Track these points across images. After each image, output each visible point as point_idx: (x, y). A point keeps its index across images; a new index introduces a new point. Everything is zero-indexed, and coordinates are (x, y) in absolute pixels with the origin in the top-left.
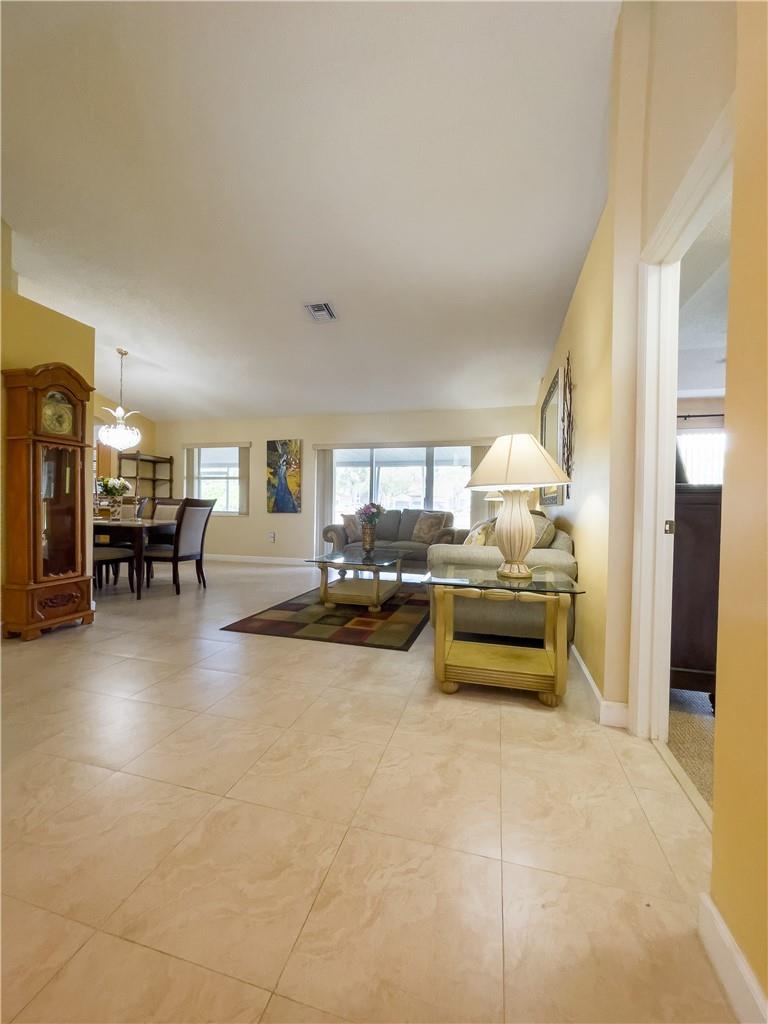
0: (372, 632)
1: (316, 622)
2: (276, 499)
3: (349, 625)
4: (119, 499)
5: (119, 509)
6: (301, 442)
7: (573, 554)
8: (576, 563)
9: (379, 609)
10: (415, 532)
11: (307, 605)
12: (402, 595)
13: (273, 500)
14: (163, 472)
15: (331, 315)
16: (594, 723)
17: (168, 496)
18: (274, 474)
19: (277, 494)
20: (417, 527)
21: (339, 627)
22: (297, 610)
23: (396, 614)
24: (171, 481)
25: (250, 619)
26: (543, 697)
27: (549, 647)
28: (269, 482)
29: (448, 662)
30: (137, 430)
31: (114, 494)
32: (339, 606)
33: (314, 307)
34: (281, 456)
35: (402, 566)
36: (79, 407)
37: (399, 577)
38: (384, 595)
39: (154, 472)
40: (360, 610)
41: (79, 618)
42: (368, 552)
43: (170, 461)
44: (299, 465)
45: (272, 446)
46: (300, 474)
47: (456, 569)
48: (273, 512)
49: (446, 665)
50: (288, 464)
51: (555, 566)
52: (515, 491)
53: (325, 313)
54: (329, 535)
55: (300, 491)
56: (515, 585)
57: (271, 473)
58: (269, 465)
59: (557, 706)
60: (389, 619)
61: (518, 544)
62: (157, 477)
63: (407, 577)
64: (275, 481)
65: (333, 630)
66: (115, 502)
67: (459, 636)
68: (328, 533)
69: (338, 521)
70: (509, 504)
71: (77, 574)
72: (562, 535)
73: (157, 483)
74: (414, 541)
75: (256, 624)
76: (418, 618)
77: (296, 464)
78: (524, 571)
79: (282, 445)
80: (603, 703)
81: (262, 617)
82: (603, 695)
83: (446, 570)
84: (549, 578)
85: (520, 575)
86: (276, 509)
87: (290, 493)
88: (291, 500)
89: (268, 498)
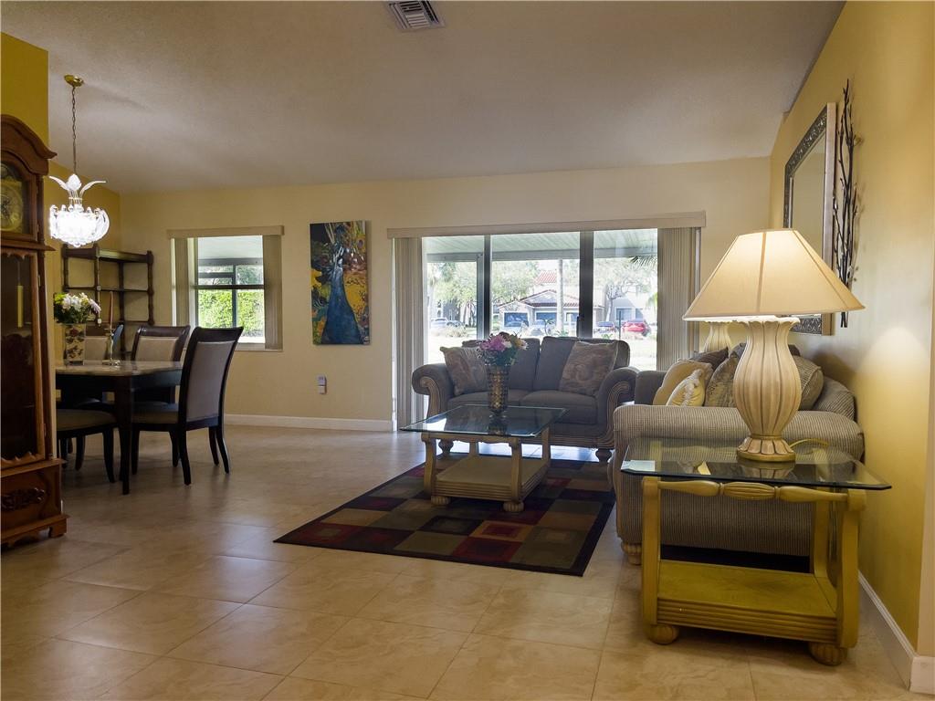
0: (518, 544)
1: (423, 529)
2: (327, 323)
3: (477, 533)
4: (81, 328)
5: (81, 346)
6: (367, 225)
7: (855, 419)
8: (862, 434)
9: (521, 506)
10: (565, 375)
11: (402, 501)
12: (551, 482)
13: (322, 323)
14: (136, 281)
15: (432, 16)
16: (902, 690)
17: (147, 319)
18: (324, 279)
19: (329, 313)
20: (568, 366)
21: (464, 537)
22: (389, 509)
23: (547, 513)
24: (150, 292)
25: (316, 524)
26: (818, 651)
27: (820, 571)
28: (315, 294)
29: (663, 595)
30: (103, 212)
31: (73, 321)
32: (454, 502)
33: (403, 5)
34: (333, 252)
35: (551, 433)
36: (34, 187)
37: (547, 451)
38: (528, 481)
39: (121, 278)
40: (489, 507)
41: (44, 528)
42: (498, 413)
43: (148, 259)
44: (365, 264)
45: (318, 232)
46: (366, 279)
47: (663, 445)
48: (324, 342)
49: (659, 599)
50: (347, 262)
51: (827, 440)
52: (768, 323)
53: (422, 14)
54: (423, 382)
55: (367, 309)
56: (768, 475)
57: (318, 279)
58: (315, 265)
59: (839, 664)
60: (541, 523)
61: (773, 410)
62: (128, 286)
63: (559, 452)
64: (325, 292)
65: (455, 542)
66: (74, 333)
67: (672, 551)
68: (422, 378)
69: (434, 357)
70: (759, 344)
71: (39, 457)
72: (837, 388)
73: (127, 297)
74: (564, 390)
75: (327, 533)
76: (586, 521)
77: (360, 262)
78: (784, 450)
79: (335, 231)
80: (917, 659)
81: (334, 520)
82: (916, 649)
83: (648, 447)
84: (820, 458)
85: (777, 458)
86: (328, 339)
87: (351, 312)
88: (353, 322)
89: (314, 320)
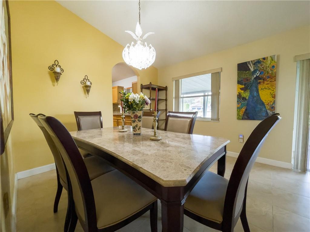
2: (246, 110)
4: (140, 113)
5: (140, 124)
6: (278, 57)
13: (244, 110)
17: (165, 109)
18: (246, 89)
19: (248, 105)
24: (166, 100)
28: (239, 96)
43: (165, 89)
44: (275, 78)
46: (274, 86)
48: (243, 119)
50: (261, 79)
55: (274, 102)
57: (242, 89)
58: (240, 82)
62: (159, 98)
64: (246, 95)
66: (136, 117)
73: (160, 101)
77: (271, 78)
79: (254, 64)
86: (246, 117)
87: (263, 104)
88: (264, 109)
89: (238, 108)
